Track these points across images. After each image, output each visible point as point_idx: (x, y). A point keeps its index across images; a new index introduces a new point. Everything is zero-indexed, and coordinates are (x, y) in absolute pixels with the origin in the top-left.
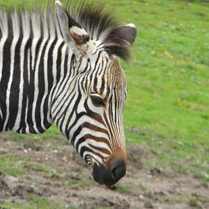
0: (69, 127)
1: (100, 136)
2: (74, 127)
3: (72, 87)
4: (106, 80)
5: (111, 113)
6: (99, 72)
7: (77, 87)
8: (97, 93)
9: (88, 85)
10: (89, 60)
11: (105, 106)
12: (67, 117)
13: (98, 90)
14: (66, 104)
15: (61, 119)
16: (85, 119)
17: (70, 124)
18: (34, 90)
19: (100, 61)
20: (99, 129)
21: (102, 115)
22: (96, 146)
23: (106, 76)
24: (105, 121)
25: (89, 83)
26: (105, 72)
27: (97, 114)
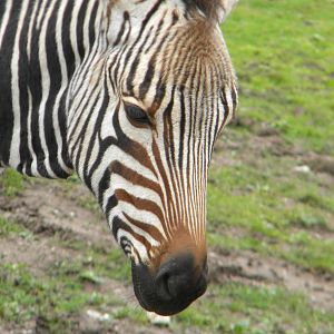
0: (89, 168)
1: (143, 197)
2: (97, 171)
3: (96, 76)
4: (158, 67)
5: (169, 145)
6: (146, 47)
7: (103, 79)
8: (132, 95)
9: (119, 75)
10: (126, 16)
11: (153, 127)
12: (86, 146)
13: (136, 89)
14: (85, 116)
15: (77, 149)
16: (114, 154)
17: (91, 163)
18: (40, 77)
19: (154, 21)
20: (141, 181)
21: (149, 148)
22: (136, 218)
23: (159, 58)
24: (154, 164)
25: (120, 70)
26: (159, 48)
27: (138, 146)
